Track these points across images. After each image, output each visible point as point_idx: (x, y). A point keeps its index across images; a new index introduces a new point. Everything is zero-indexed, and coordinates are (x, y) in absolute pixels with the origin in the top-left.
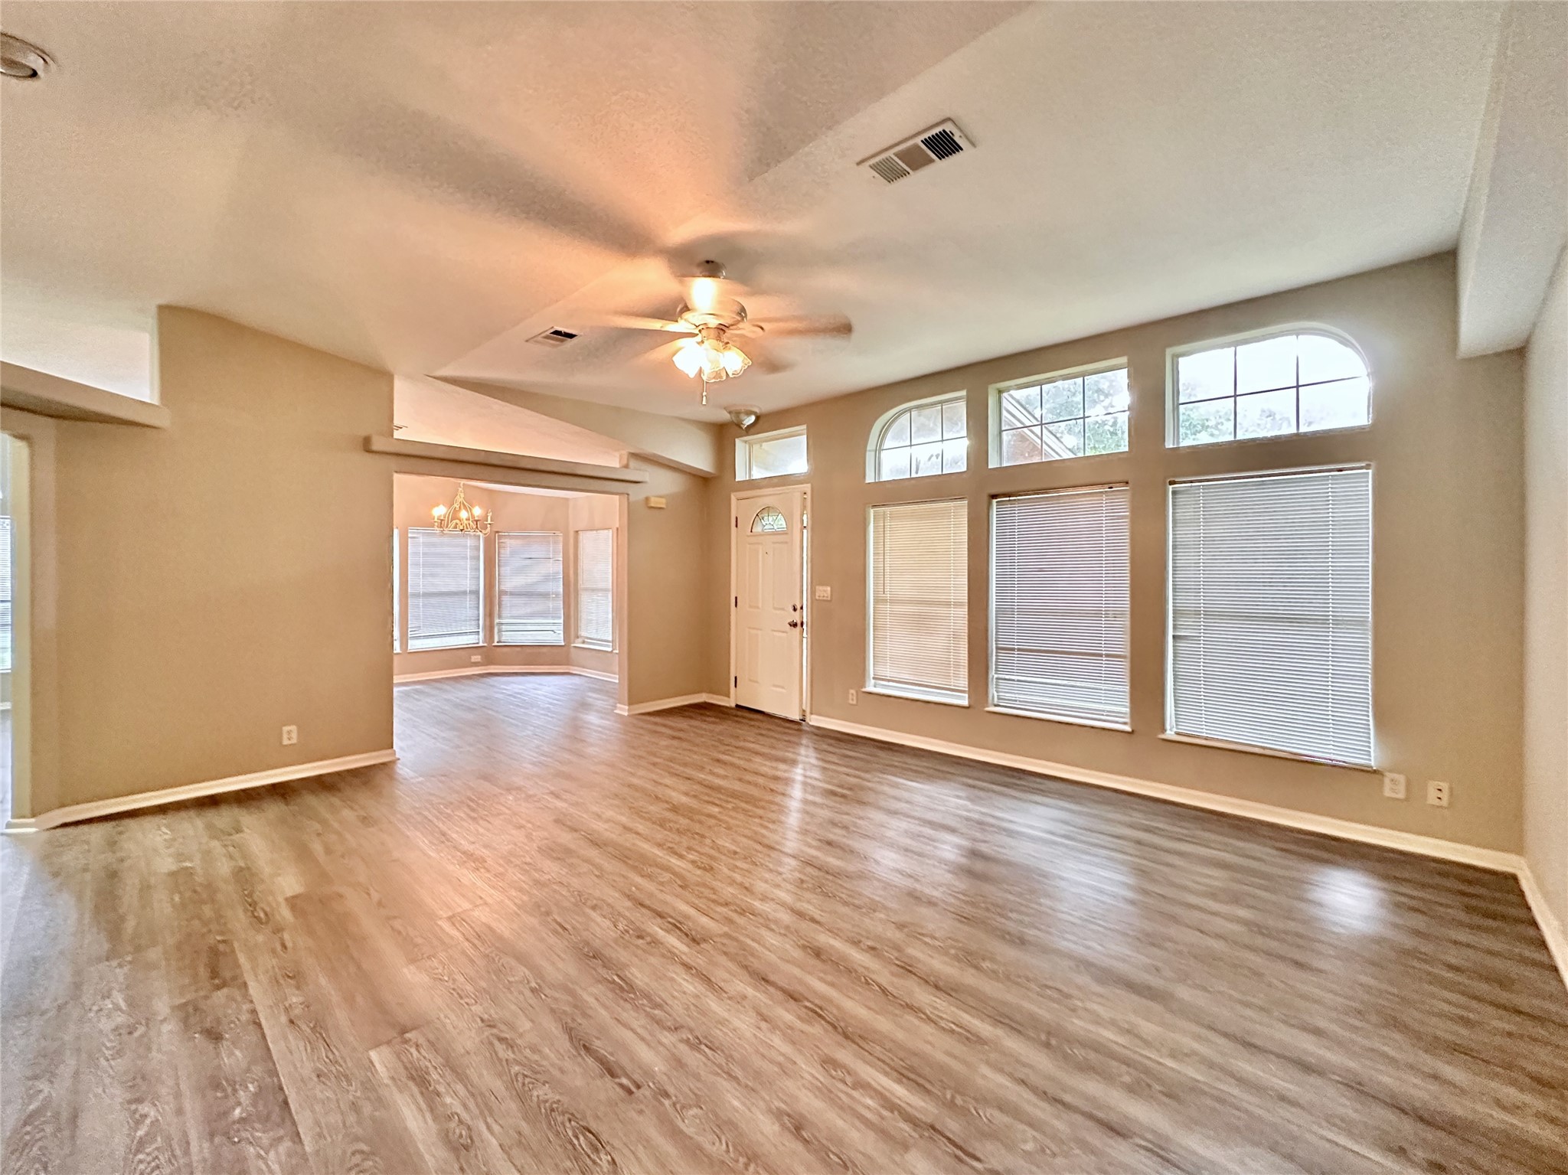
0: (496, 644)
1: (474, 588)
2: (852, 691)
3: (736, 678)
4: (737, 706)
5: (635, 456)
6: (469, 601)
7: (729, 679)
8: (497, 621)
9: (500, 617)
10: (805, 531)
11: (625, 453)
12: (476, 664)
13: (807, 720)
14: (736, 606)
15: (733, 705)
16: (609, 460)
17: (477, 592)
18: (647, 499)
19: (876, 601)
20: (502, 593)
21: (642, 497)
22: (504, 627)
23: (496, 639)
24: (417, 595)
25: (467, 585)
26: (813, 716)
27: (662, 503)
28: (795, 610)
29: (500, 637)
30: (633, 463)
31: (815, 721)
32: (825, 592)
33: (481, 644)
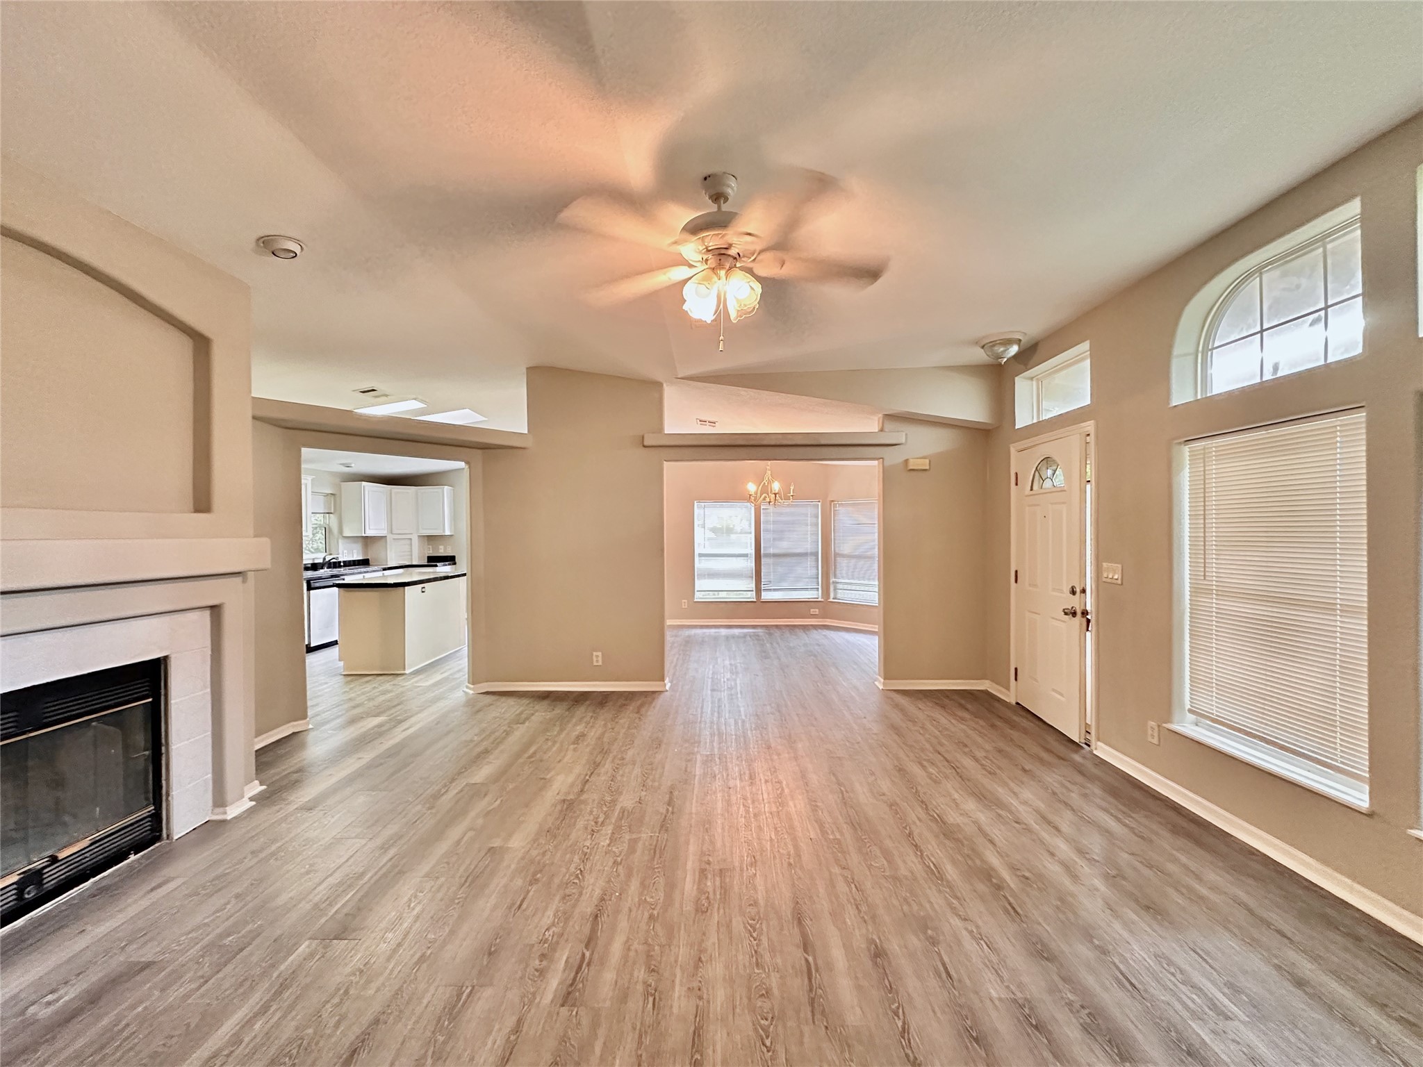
0: (831, 600)
1: (814, 550)
2: (1152, 723)
3: (1016, 669)
4: (1017, 703)
5: (891, 417)
6: (810, 562)
7: (1009, 670)
8: (832, 580)
9: (835, 576)
10: (1088, 486)
11: (881, 415)
12: (814, 616)
13: (1093, 747)
14: (1016, 581)
15: (1014, 702)
16: (866, 425)
17: (816, 554)
18: (906, 461)
19: (1195, 591)
20: (836, 555)
21: (901, 460)
22: (840, 586)
23: (832, 595)
24: (767, 555)
25: (807, 547)
26: (1099, 744)
27: (924, 464)
28: (1073, 592)
29: (835, 593)
30: (889, 426)
31: (1102, 751)
32: (1113, 572)
33: (820, 599)
